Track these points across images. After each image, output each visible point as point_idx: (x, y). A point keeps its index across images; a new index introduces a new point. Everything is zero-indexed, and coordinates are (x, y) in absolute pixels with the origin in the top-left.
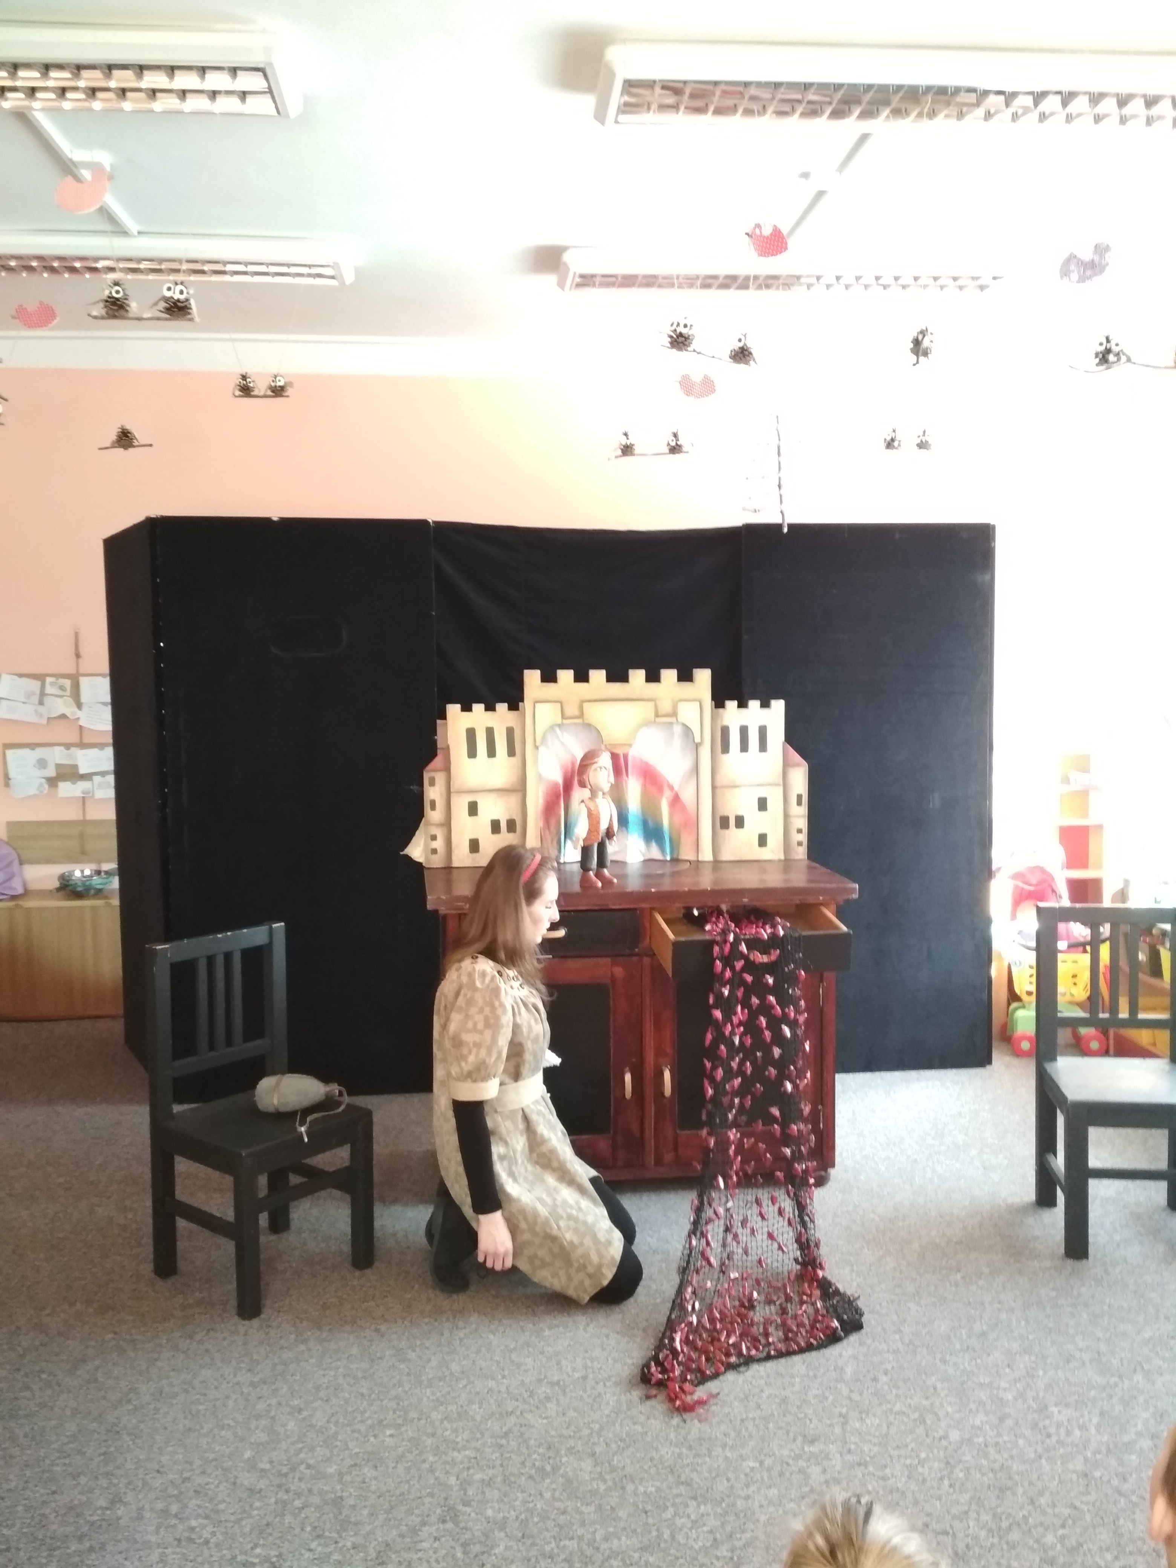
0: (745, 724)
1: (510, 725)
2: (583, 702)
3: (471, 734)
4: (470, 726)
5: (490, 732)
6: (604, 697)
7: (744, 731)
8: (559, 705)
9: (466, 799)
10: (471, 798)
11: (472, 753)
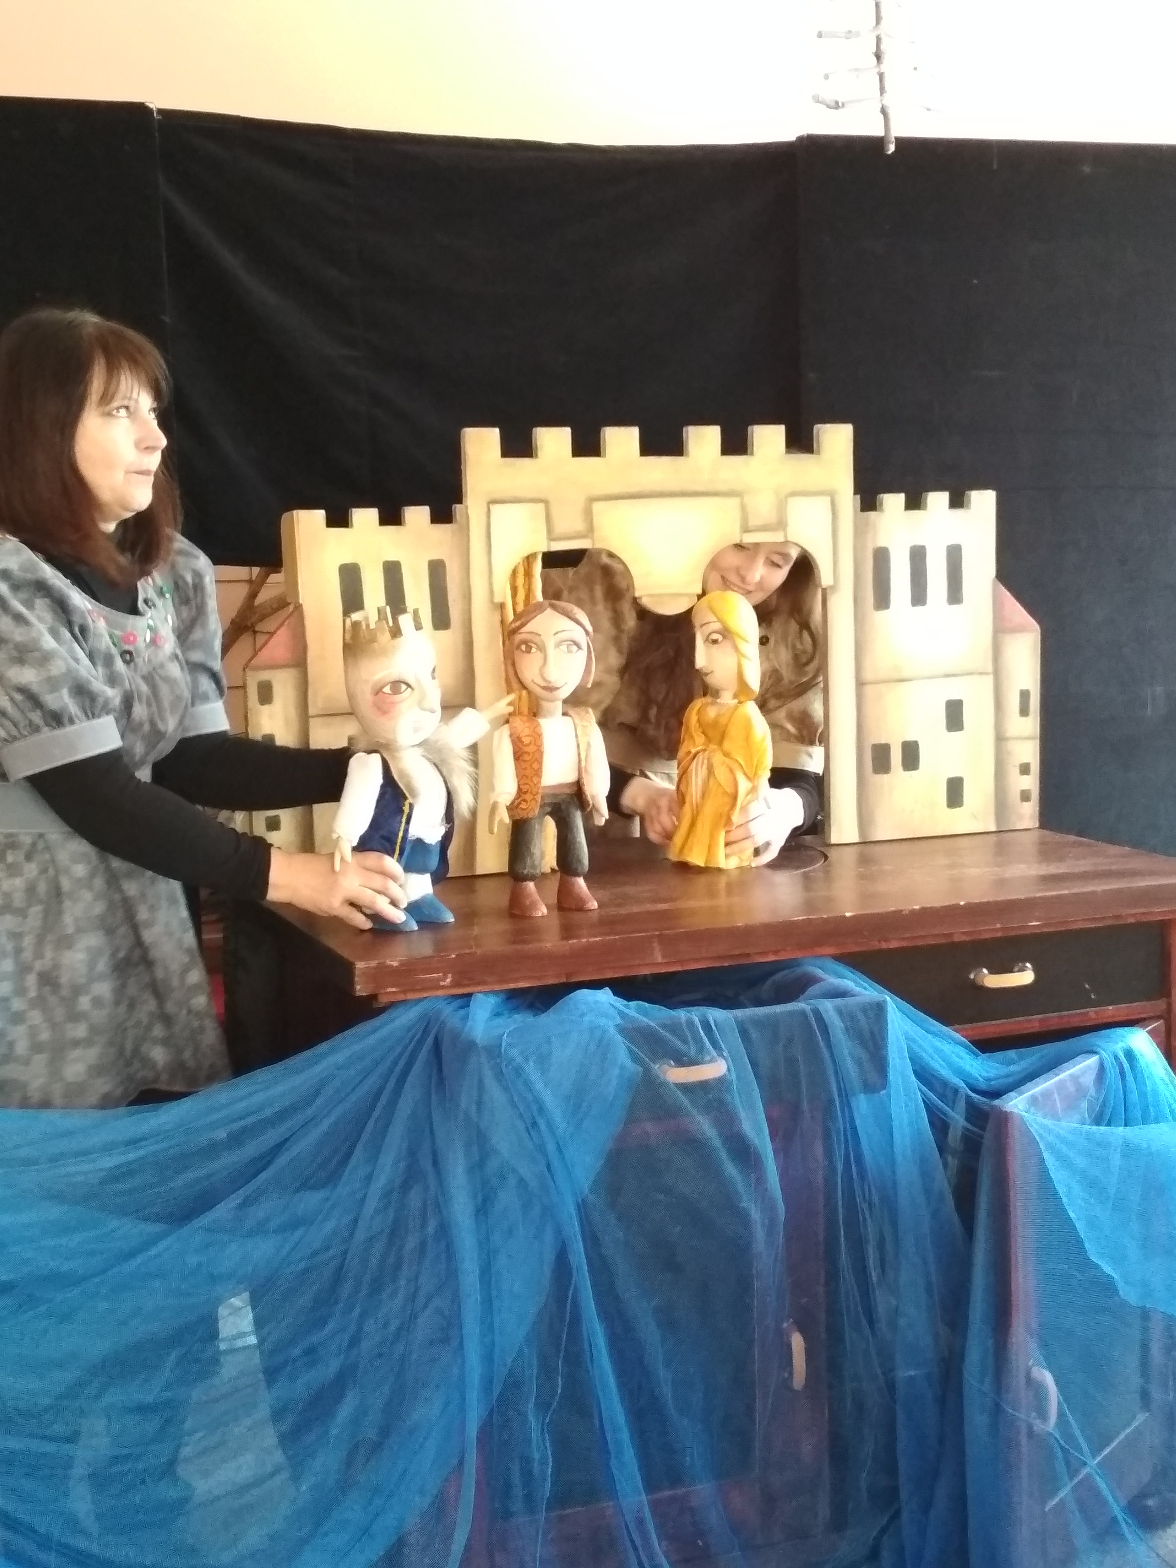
0: (919, 542)
1: (435, 554)
2: (593, 500)
3: (349, 576)
4: (346, 558)
5: (392, 572)
6: (634, 489)
7: (918, 556)
8: (541, 506)
9: (345, 731)
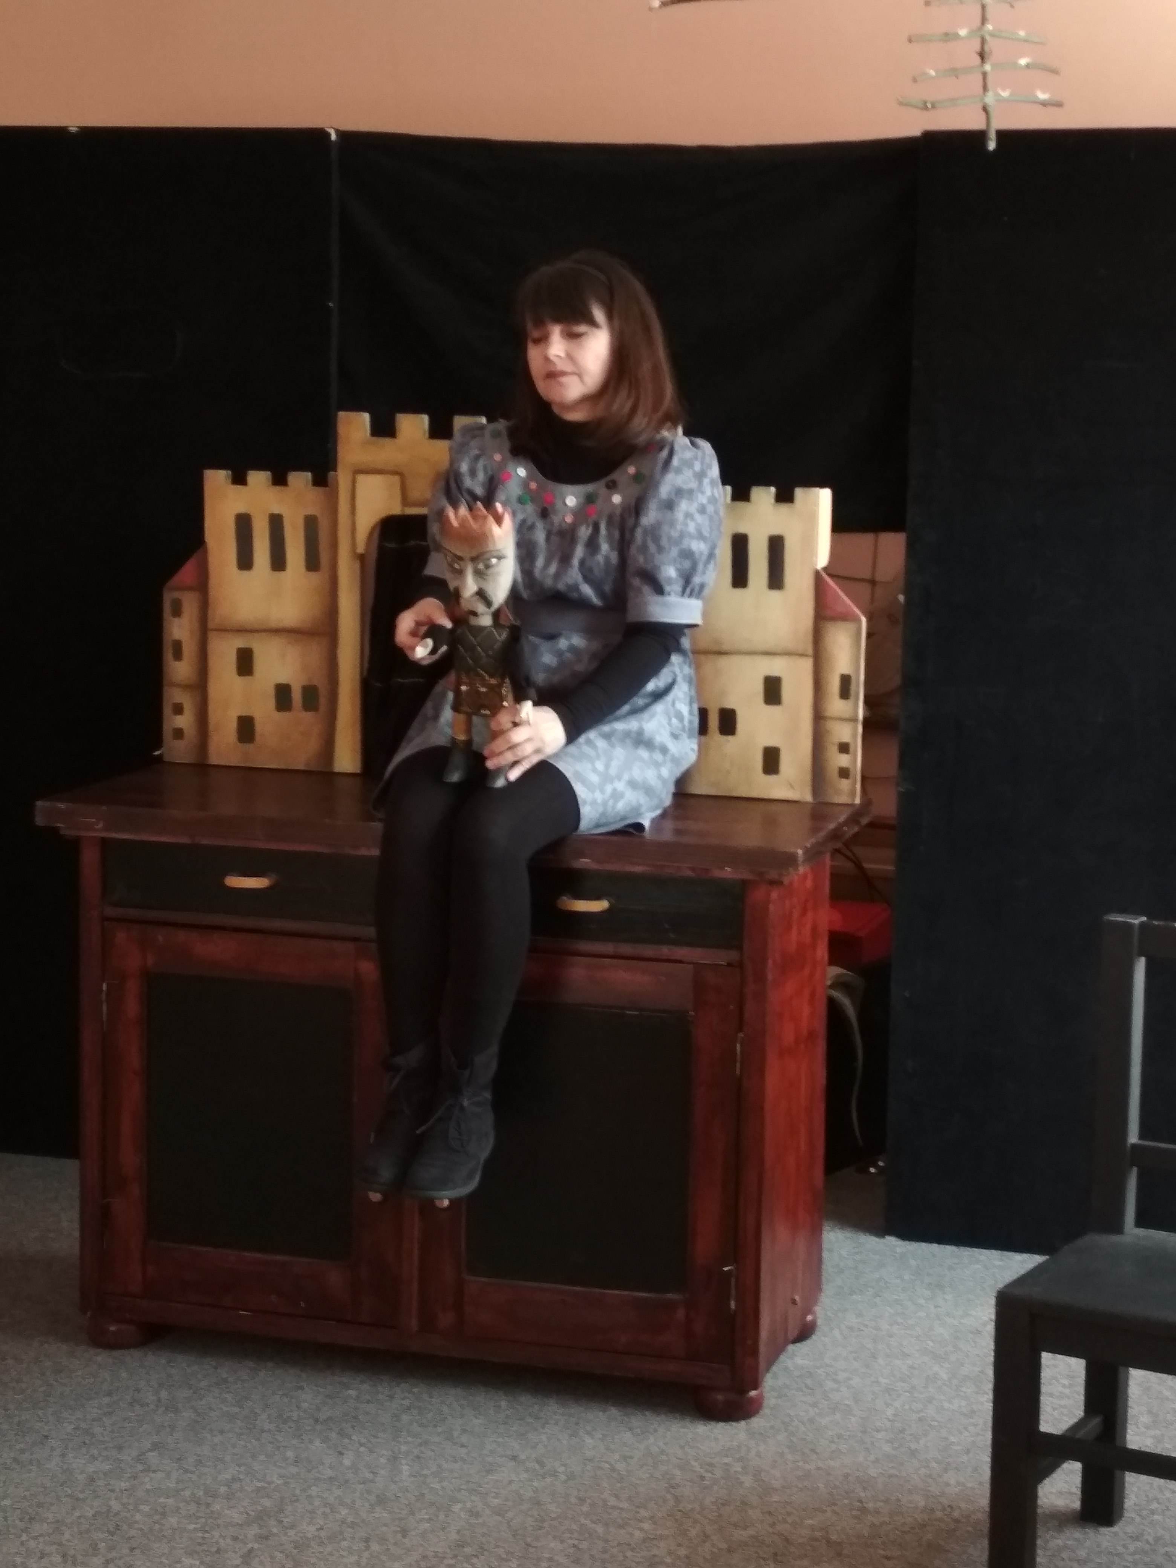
0: (743, 531)
1: (311, 511)
3: (244, 524)
4: (242, 509)
5: (276, 522)
7: (740, 543)
8: (398, 478)
9: (234, 644)
10: (240, 642)
11: (245, 561)
